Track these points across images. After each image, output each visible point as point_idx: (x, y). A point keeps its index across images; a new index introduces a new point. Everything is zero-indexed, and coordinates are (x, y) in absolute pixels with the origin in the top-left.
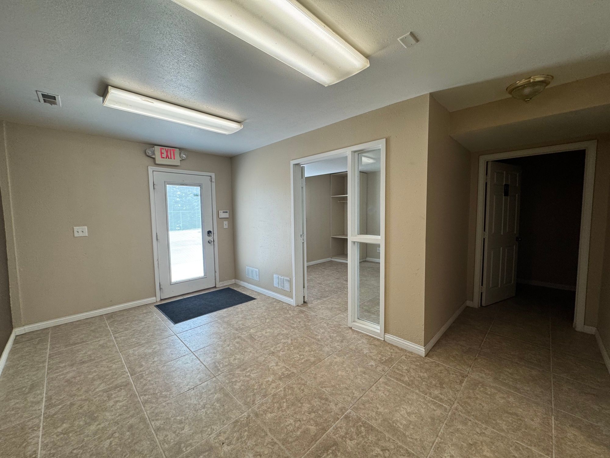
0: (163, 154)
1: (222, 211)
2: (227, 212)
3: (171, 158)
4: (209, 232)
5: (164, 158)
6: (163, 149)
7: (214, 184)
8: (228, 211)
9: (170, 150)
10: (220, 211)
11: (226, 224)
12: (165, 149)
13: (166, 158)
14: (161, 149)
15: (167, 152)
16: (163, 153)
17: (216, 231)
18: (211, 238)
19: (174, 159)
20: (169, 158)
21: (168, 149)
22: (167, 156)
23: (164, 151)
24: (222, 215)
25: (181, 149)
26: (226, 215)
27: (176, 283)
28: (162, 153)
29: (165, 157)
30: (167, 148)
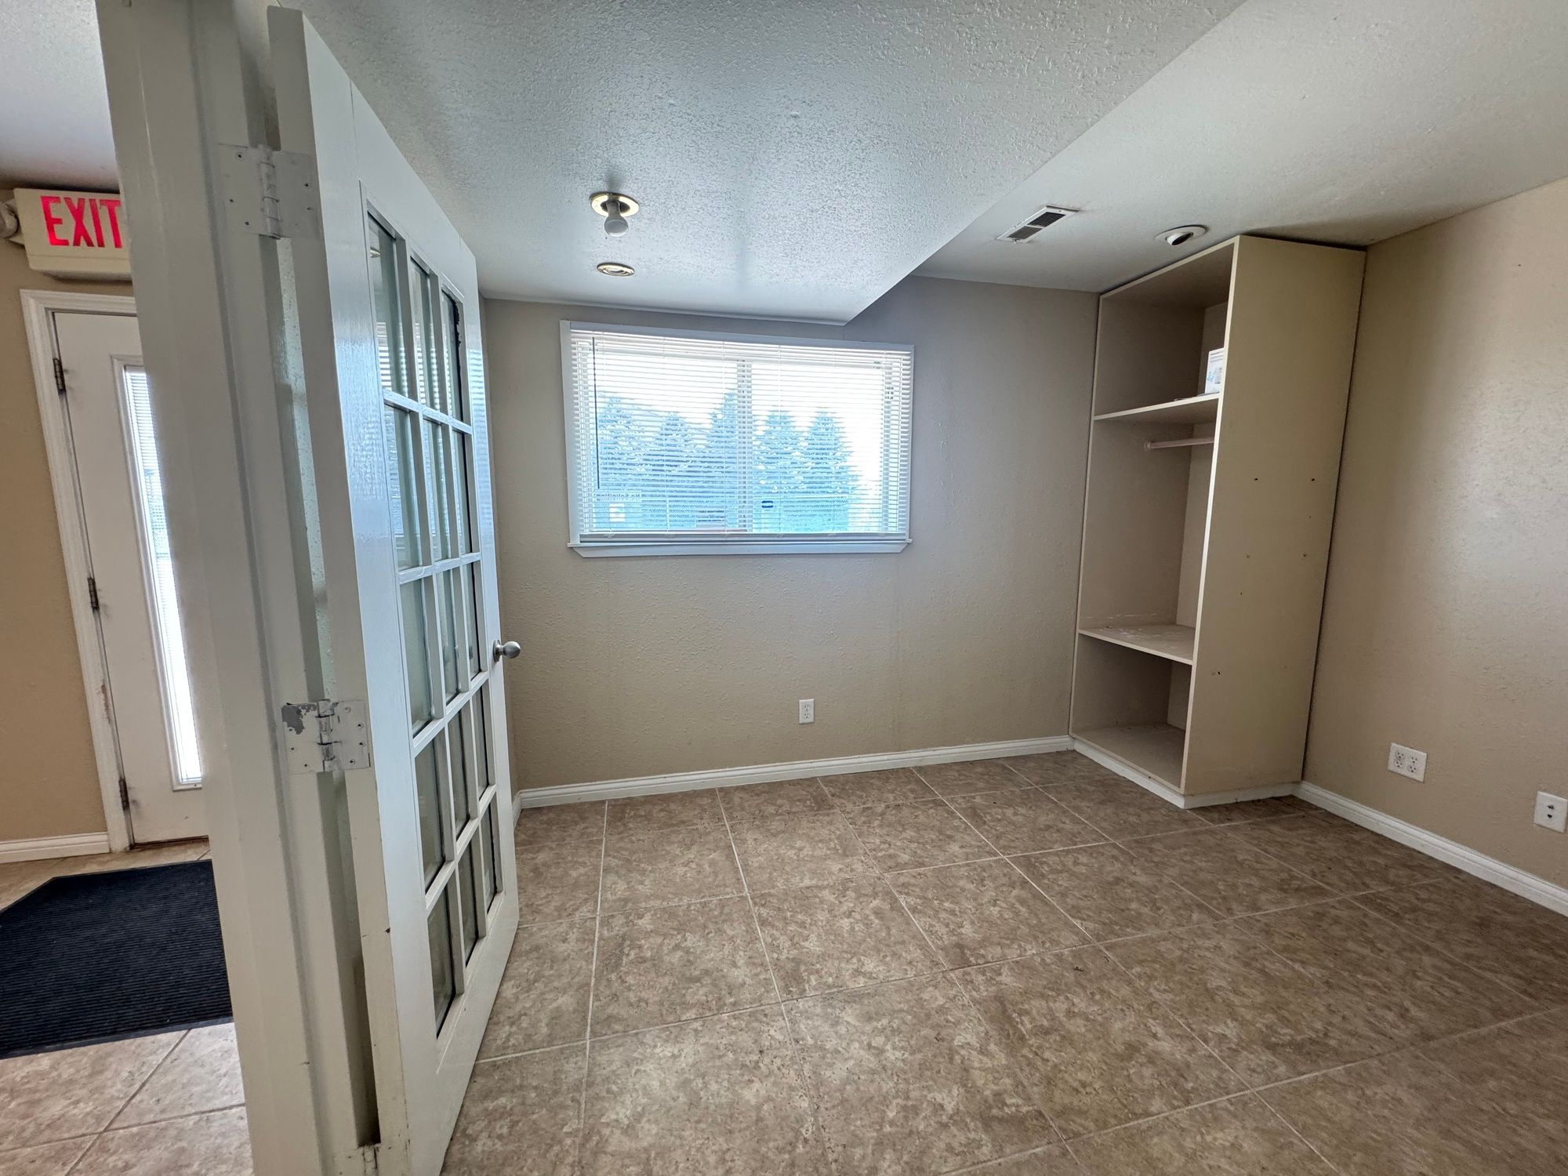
0: (56, 227)
3: (101, 244)
5: (65, 243)
6: (57, 199)
9: (92, 201)
12: (68, 200)
13: (77, 243)
14: (46, 202)
15: (78, 214)
16: (59, 221)
19: (118, 244)
20: (90, 243)
21: (81, 201)
22: (80, 233)
23: (59, 210)
28: (51, 223)
29: (71, 241)
30: (75, 196)
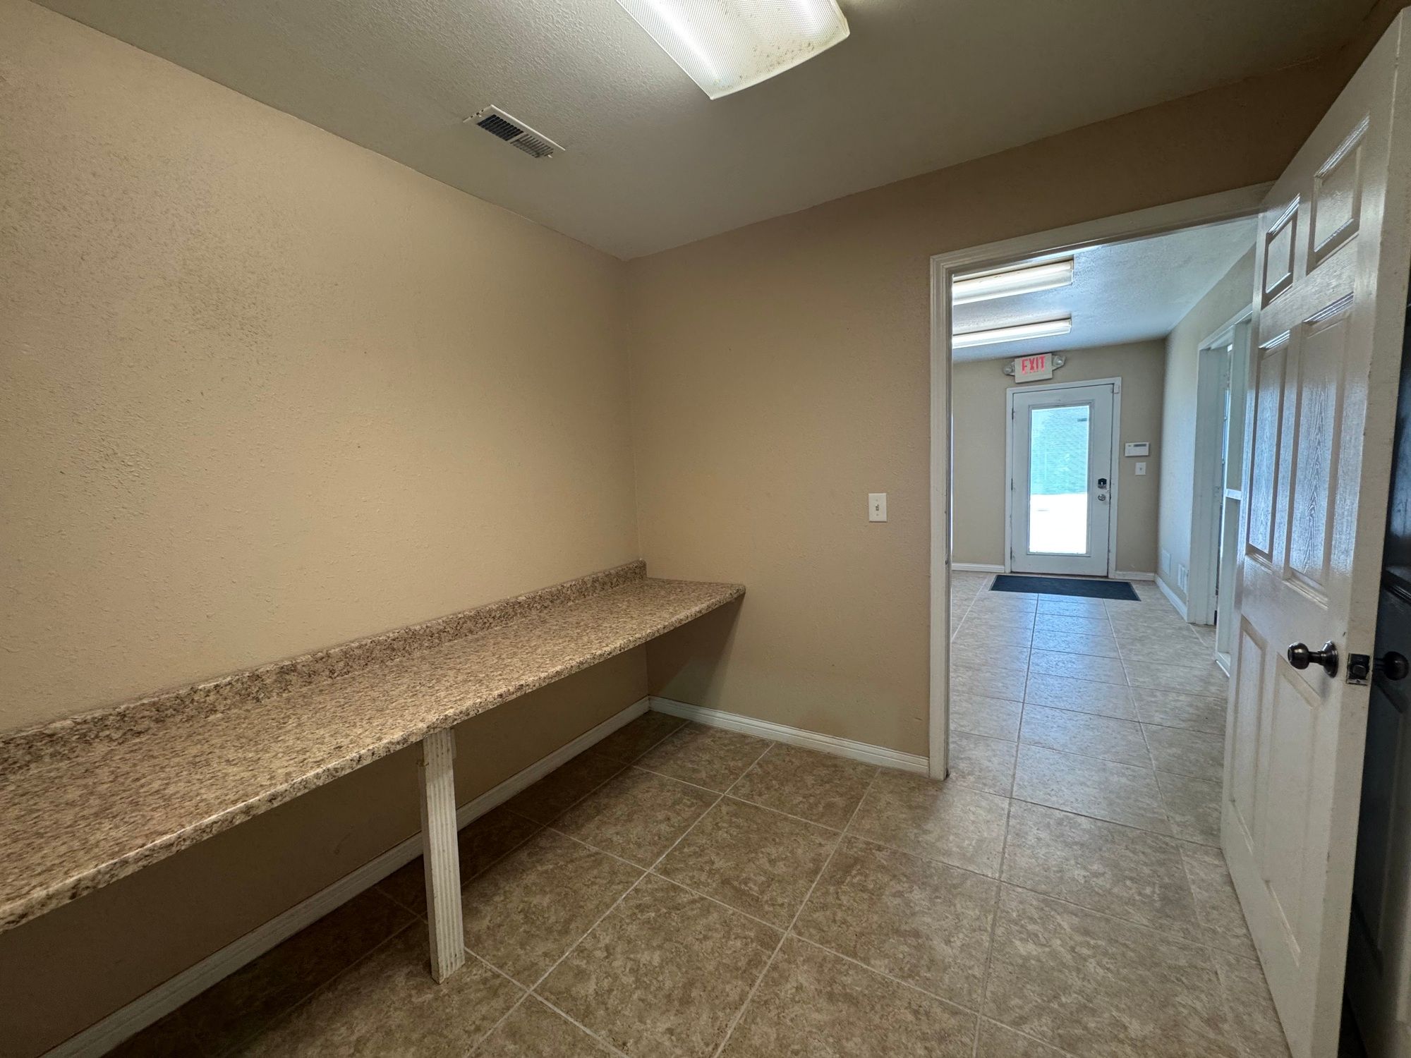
1: (1132, 444)
2: (1145, 445)
4: (1102, 482)
7: (1118, 398)
8: (1147, 443)
9: (1037, 358)
10: (1127, 445)
11: (1141, 468)
12: (1030, 360)
14: (1023, 361)
17: (1115, 481)
18: (1104, 492)
21: (1034, 359)
24: (1131, 450)
25: (1053, 353)
26: (1144, 451)
27: (1034, 554)
30: (1032, 358)
